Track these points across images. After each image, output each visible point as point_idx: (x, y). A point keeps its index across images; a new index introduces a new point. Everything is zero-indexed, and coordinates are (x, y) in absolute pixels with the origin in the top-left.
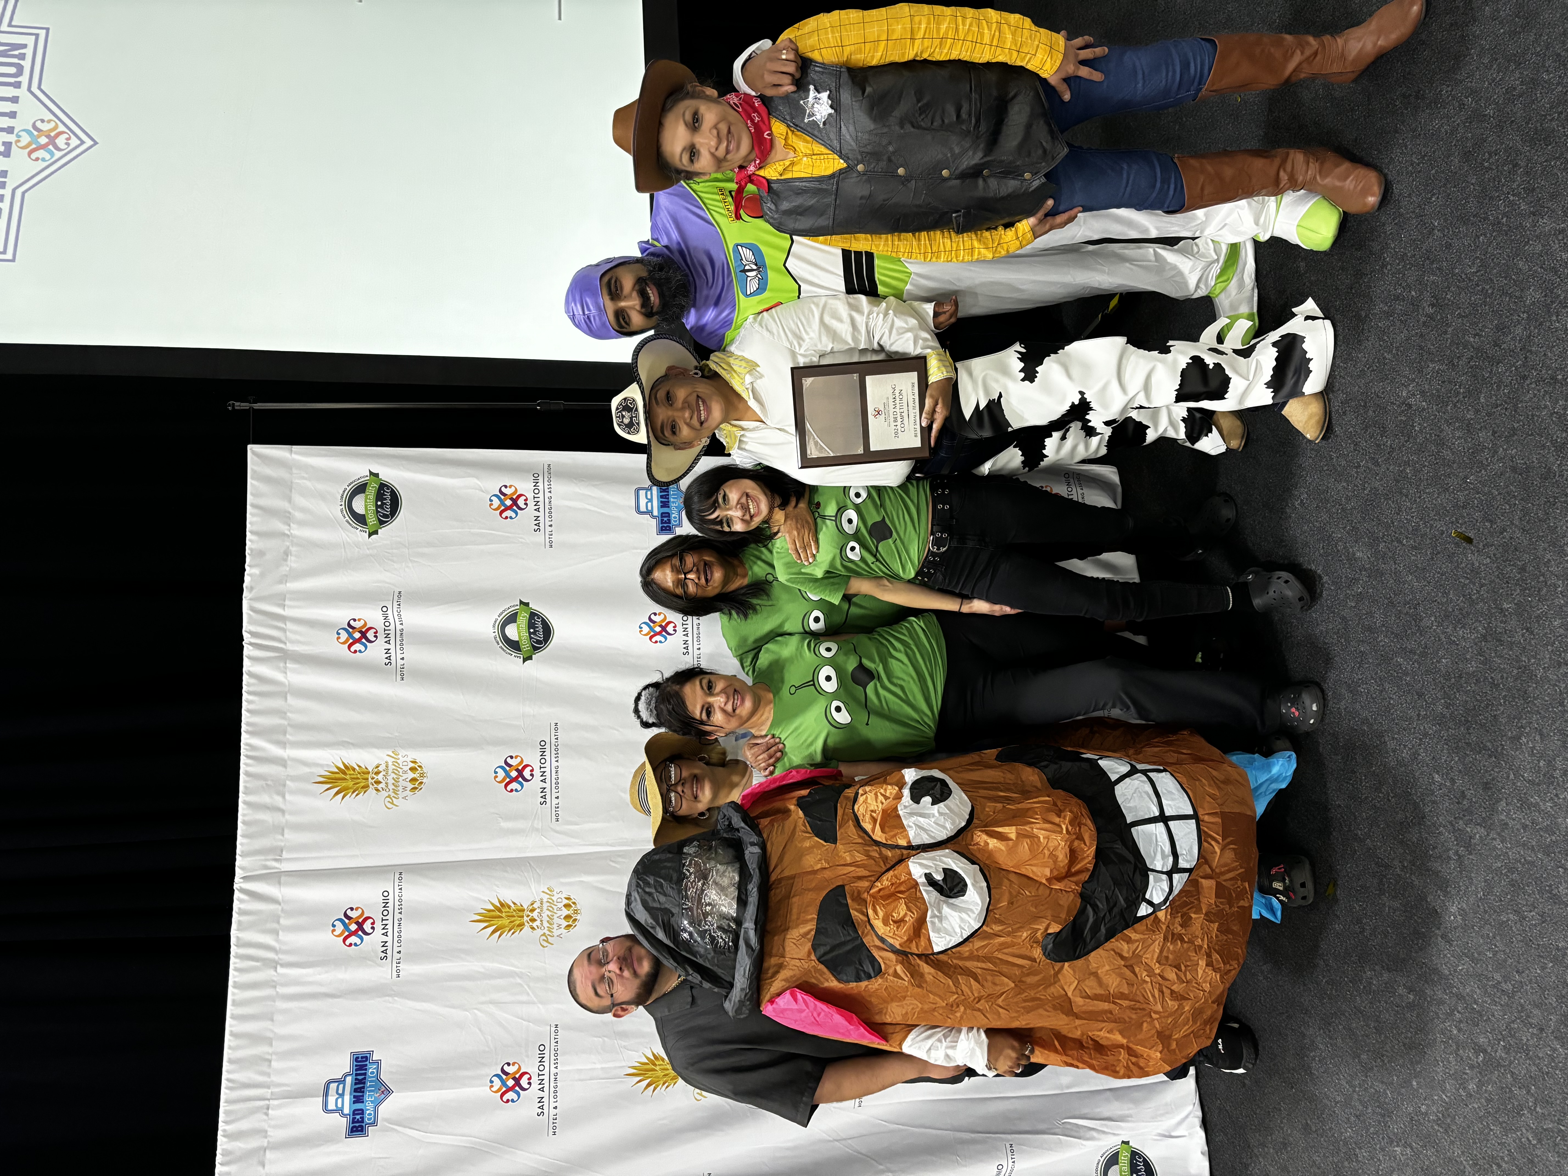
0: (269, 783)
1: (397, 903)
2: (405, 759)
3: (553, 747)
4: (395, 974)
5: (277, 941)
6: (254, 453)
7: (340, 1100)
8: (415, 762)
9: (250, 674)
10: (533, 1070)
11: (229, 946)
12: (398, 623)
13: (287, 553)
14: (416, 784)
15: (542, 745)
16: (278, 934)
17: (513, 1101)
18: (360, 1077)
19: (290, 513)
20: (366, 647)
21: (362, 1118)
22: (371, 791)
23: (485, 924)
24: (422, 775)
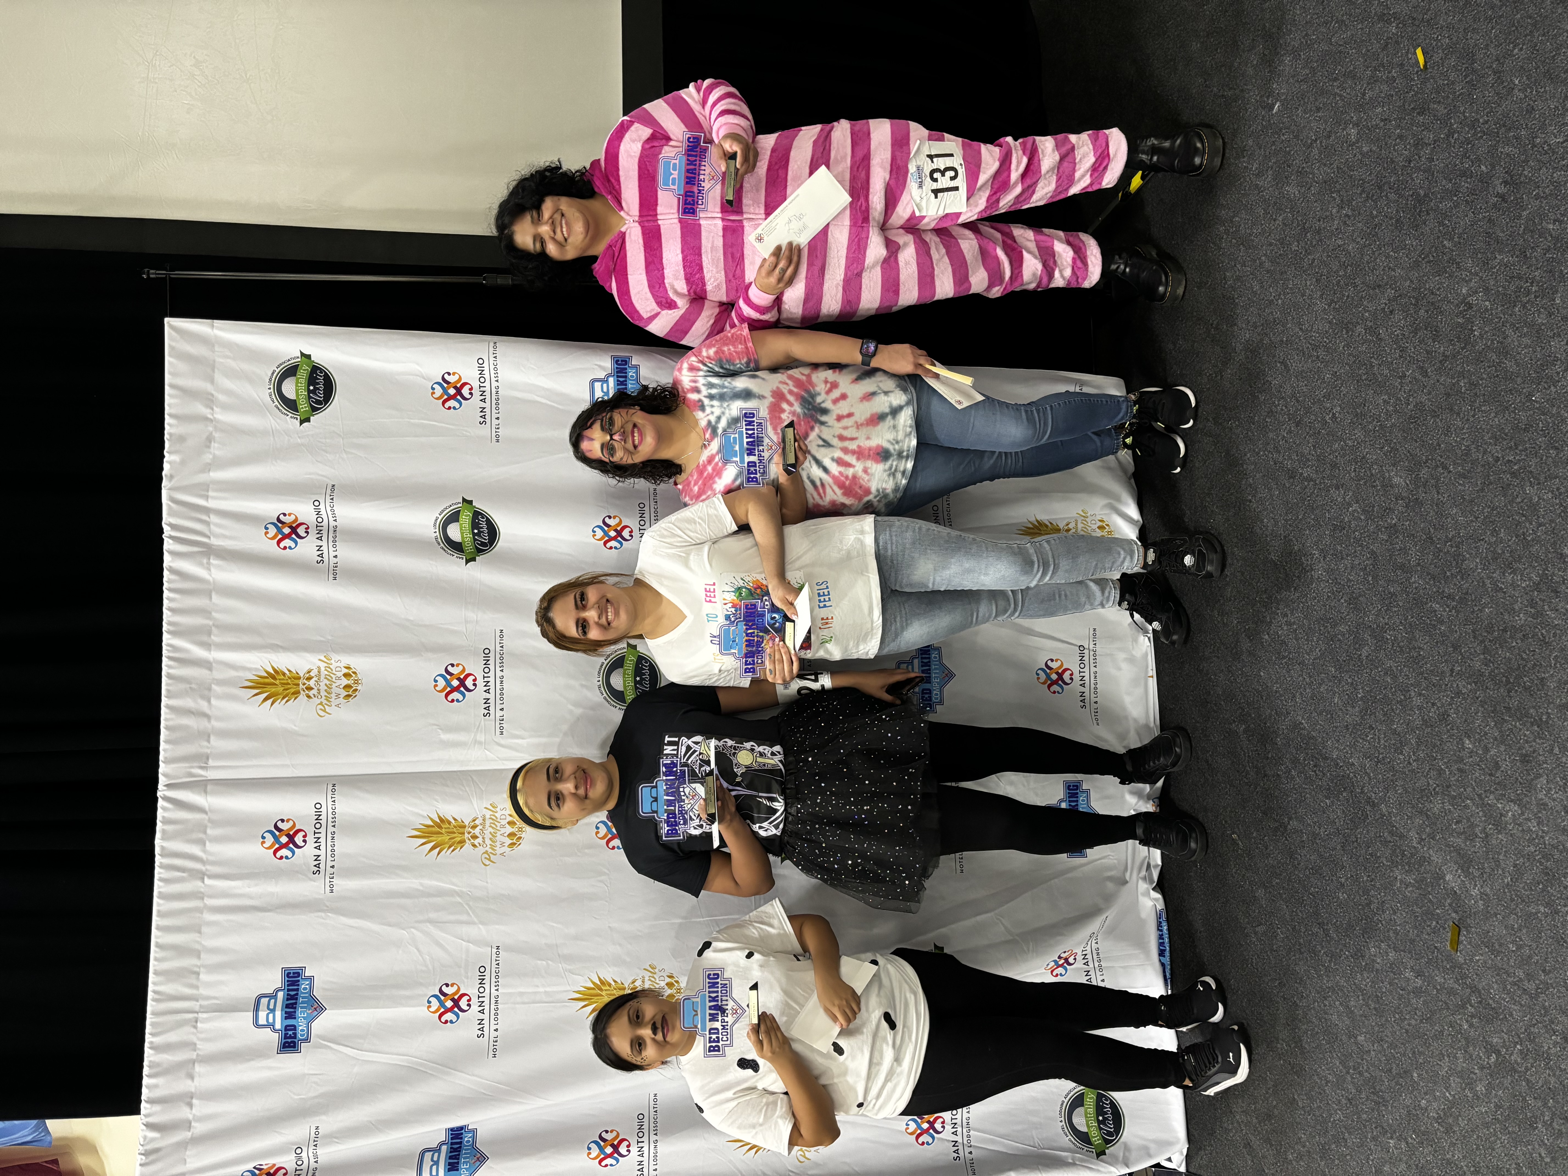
0: (193, 686)
1: (330, 816)
2: (338, 664)
3: (498, 656)
4: (328, 889)
5: (204, 851)
6: (171, 327)
7: (271, 1016)
8: (348, 668)
9: (172, 571)
10: (473, 991)
11: (153, 856)
12: (331, 519)
13: (210, 439)
14: (350, 691)
15: (486, 652)
16: (204, 844)
17: (451, 1022)
18: (292, 993)
19: (212, 395)
20: (296, 543)
21: (295, 1034)
22: (302, 697)
23: (423, 840)
24: (357, 682)
